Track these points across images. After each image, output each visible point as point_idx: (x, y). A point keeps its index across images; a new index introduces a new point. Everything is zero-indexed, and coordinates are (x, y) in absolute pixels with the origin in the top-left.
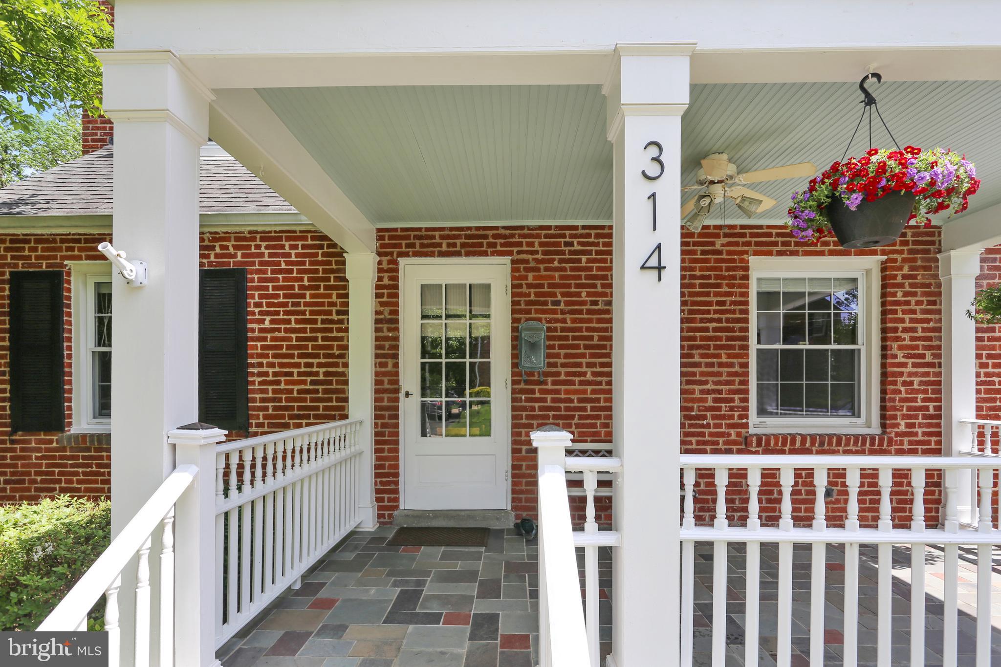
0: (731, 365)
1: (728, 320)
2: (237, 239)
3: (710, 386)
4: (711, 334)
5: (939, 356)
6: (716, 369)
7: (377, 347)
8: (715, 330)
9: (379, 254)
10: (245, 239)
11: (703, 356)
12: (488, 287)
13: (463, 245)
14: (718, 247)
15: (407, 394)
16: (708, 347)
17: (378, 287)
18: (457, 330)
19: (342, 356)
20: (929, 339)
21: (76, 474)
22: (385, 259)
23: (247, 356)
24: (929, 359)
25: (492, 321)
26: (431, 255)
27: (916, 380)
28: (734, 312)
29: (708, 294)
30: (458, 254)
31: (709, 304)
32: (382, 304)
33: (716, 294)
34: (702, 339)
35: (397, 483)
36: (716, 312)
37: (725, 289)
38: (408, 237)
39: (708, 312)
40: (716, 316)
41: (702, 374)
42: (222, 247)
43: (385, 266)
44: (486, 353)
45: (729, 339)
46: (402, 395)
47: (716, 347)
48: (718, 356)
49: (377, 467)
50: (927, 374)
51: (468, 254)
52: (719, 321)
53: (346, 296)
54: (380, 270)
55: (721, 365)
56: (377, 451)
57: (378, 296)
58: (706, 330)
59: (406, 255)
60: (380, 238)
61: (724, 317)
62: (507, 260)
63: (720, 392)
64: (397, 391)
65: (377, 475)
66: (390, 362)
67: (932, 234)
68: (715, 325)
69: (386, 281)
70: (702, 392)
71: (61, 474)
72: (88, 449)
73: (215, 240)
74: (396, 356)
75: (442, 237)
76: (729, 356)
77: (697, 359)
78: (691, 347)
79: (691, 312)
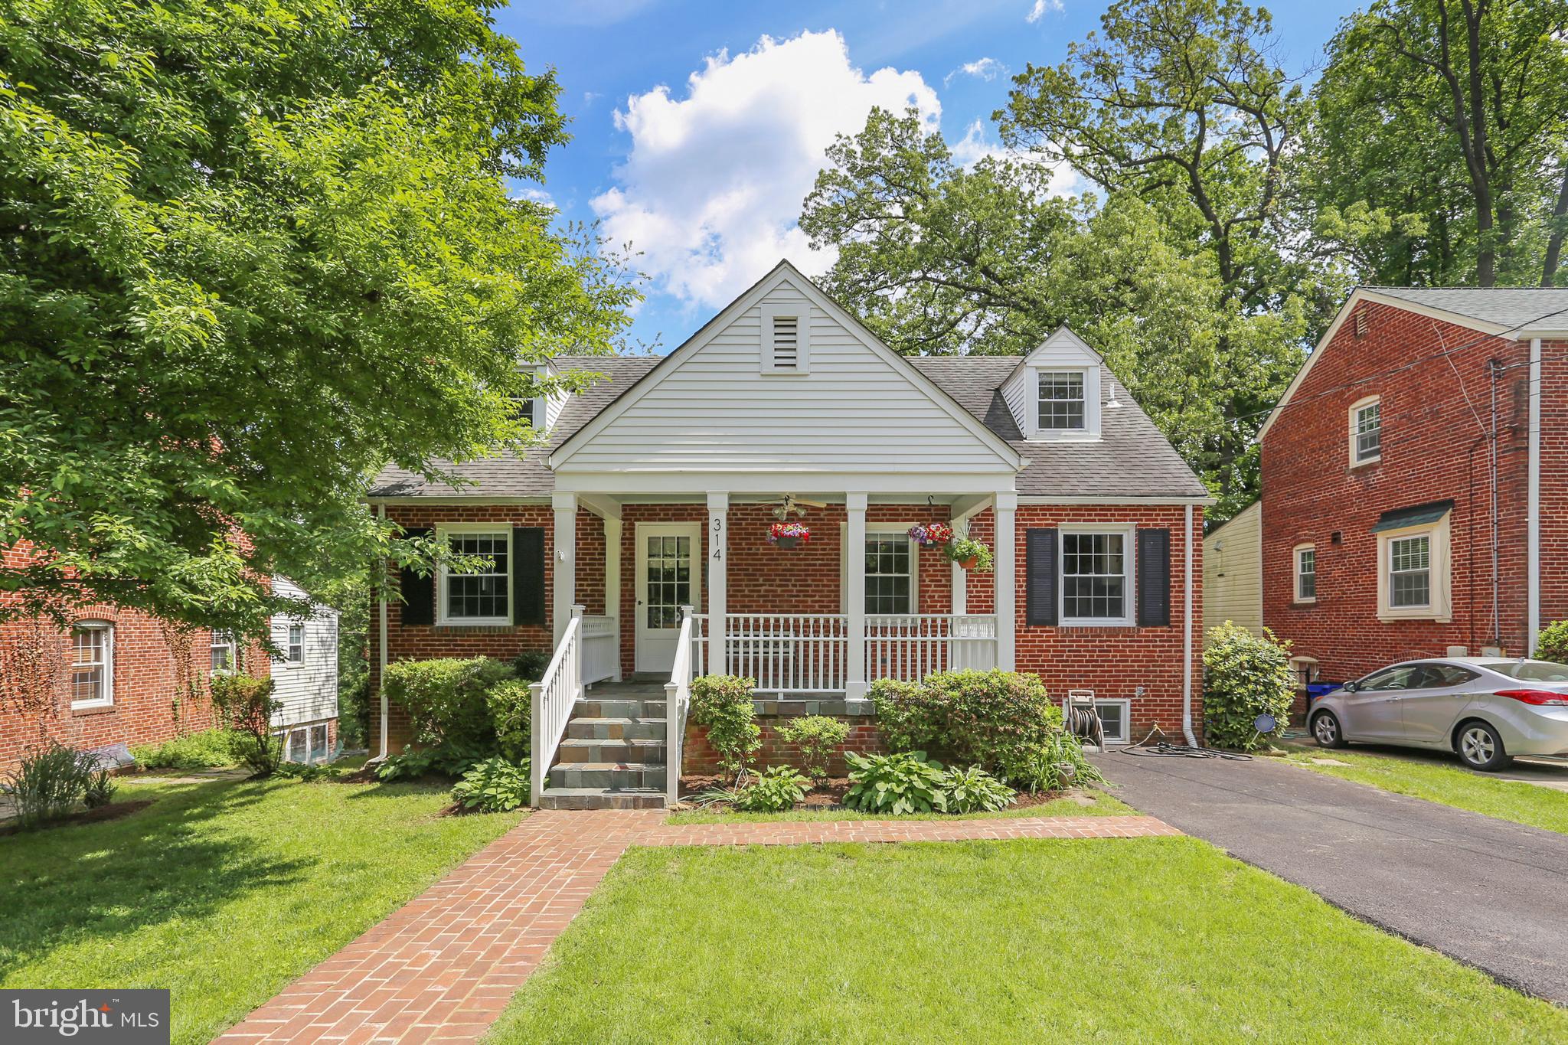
0: (830, 586)
2: (539, 510)
3: (817, 598)
5: (950, 581)
7: (622, 575)
8: (820, 565)
9: (623, 519)
10: (542, 510)
11: (813, 580)
12: (688, 538)
13: (673, 515)
14: (822, 516)
15: (640, 603)
16: (815, 575)
17: (622, 539)
18: (671, 563)
19: (601, 580)
20: (944, 571)
21: (441, 650)
22: (627, 522)
23: (544, 579)
24: (943, 582)
25: (691, 559)
26: (654, 520)
27: (936, 595)
29: (816, 544)
30: (670, 520)
32: (625, 549)
33: (822, 544)
34: (813, 570)
35: (633, 655)
37: (826, 541)
38: (640, 510)
41: (813, 591)
42: (530, 515)
43: (627, 526)
44: (687, 578)
46: (636, 604)
47: (821, 575)
49: (621, 646)
50: (943, 591)
51: (676, 520)
52: (823, 560)
53: (605, 544)
54: (624, 529)
55: (824, 586)
56: (622, 636)
57: (623, 544)
58: (815, 565)
59: (639, 520)
60: (624, 510)
62: (700, 523)
63: (823, 601)
64: (634, 600)
65: (622, 651)
66: (630, 583)
67: (945, 510)
69: (627, 536)
70: (812, 601)
71: (432, 650)
72: (448, 636)
73: (525, 510)
74: (633, 580)
75: (661, 510)
76: (828, 580)
77: (809, 582)
78: (806, 575)
79: (806, 555)
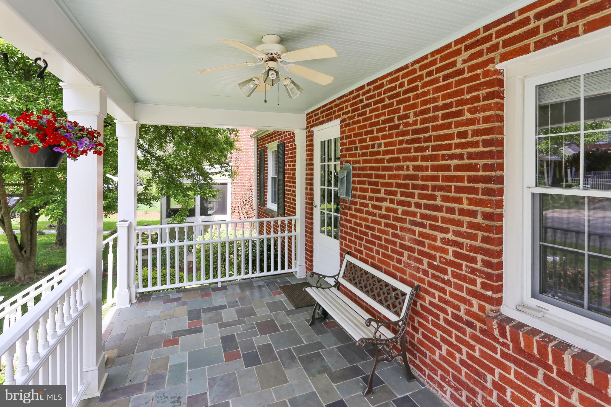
1: (470, 156)
4: (452, 173)
6: (457, 217)
8: (458, 168)
11: (445, 199)
14: (459, 66)
16: (449, 189)
28: (476, 144)
29: (449, 126)
31: (450, 137)
33: (459, 124)
34: (444, 179)
36: (458, 146)
37: (467, 116)
39: (449, 147)
40: (458, 151)
41: (444, 220)
45: (472, 179)
47: (458, 190)
48: (459, 201)
52: (460, 157)
55: (462, 212)
58: (447, 168)
61: (465, 151)
63: (460, 246)
68: (455, 162)
70: (443, 241)
76: (471, 202)
77: (439, 202)
78: (434, 188)
79: (435, 148)
